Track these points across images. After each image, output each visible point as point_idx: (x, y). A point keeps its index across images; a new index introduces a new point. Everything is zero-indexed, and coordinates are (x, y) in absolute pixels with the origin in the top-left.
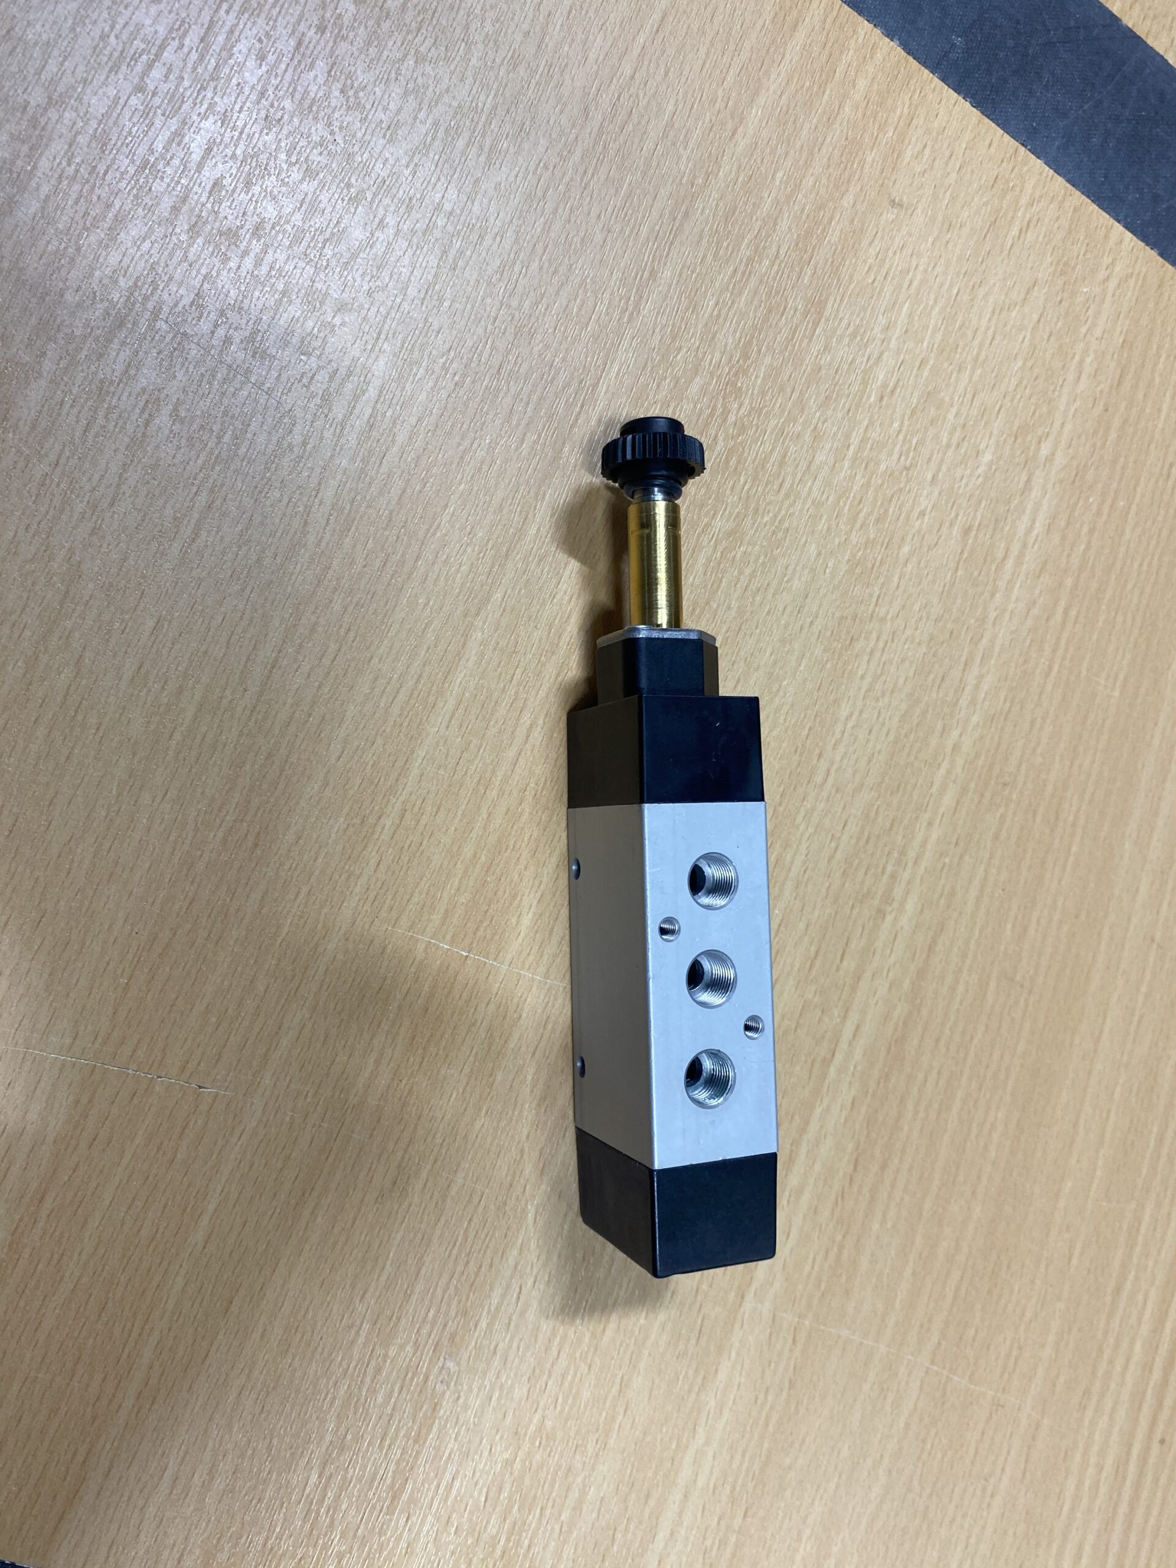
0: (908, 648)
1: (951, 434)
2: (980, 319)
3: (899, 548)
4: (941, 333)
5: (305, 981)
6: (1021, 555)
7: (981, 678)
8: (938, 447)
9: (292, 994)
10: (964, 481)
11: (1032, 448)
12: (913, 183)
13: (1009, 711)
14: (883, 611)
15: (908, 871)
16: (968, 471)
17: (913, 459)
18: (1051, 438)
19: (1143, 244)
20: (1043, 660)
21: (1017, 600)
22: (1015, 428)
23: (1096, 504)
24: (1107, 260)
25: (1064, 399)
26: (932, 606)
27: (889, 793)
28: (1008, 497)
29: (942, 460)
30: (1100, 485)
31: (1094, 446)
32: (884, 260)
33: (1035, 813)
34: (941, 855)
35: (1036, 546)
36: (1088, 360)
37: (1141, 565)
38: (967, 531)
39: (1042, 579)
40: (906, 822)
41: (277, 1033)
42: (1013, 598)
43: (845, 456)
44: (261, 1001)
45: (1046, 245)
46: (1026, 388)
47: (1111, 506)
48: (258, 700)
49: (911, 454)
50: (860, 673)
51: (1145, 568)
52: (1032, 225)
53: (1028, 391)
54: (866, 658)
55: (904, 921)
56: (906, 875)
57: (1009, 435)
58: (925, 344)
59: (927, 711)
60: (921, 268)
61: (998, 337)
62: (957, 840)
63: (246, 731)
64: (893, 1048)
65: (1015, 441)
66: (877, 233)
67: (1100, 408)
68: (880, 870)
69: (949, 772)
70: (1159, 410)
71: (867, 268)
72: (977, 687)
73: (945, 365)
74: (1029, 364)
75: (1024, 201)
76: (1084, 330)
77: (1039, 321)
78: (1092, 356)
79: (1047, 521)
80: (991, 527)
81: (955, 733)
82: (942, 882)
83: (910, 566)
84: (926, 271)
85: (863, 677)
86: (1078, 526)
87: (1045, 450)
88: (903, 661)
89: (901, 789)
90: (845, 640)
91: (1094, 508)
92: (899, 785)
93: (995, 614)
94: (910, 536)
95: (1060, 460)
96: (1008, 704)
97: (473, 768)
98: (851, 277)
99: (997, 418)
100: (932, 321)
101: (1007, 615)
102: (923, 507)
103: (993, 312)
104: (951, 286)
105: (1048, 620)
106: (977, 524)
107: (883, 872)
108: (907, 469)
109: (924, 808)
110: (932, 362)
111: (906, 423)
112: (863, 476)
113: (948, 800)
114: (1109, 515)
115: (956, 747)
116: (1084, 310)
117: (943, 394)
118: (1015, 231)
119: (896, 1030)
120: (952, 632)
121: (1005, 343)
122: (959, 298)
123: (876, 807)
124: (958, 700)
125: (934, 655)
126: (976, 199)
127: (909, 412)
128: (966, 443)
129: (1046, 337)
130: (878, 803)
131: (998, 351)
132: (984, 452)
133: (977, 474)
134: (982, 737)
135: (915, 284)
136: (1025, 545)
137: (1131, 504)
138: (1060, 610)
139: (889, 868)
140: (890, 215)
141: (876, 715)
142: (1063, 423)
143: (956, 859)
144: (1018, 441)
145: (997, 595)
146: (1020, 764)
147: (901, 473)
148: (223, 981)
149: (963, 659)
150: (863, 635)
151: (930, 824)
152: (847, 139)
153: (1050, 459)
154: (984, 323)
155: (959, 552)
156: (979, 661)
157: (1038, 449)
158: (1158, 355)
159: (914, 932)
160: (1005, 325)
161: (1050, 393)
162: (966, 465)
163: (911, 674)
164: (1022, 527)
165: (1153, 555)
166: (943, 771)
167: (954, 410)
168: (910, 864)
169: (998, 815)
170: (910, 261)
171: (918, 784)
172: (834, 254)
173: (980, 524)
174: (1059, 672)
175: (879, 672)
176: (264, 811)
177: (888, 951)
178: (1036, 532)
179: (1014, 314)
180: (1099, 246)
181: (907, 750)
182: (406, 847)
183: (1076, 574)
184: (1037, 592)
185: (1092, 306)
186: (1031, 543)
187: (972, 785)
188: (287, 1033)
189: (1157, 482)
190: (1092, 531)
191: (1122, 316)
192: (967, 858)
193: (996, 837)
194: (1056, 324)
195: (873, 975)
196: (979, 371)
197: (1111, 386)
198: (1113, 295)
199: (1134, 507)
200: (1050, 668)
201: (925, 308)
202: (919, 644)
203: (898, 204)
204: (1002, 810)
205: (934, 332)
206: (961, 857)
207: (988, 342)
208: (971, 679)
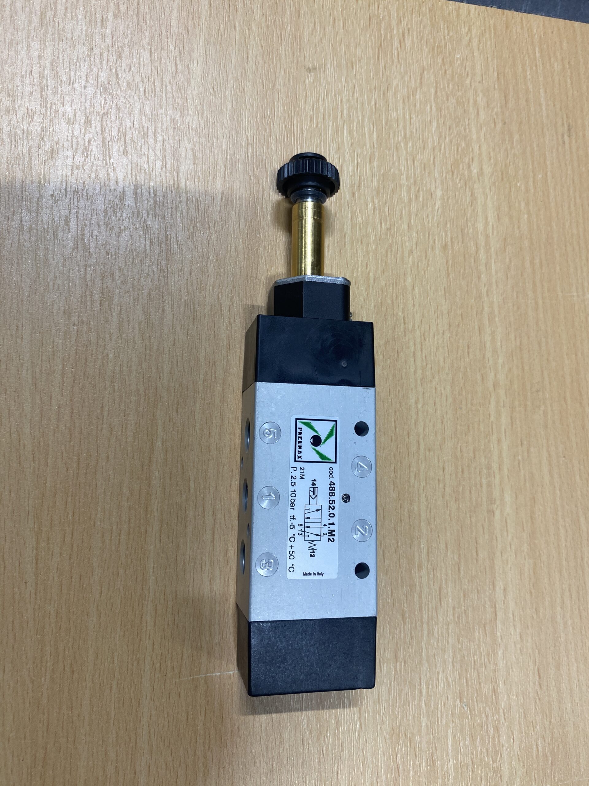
0: (438, 339)
1: (409, 191)
2: (397, 111)
3: (405, 281)
4: (375, 133)
5: (138, 738)
6: (487, 243)
7: (493, 333)
8: (403, 205)
9: (134, 749)
10: (430, 218)
11: (466, 172)
12: (316, 50)
13: (521, 344)
14: (410, 326)
15: (497, 476)
16: (430, 209)
17: (390, 220)
18: (476, 159)
19: (484, 7)
20: (530, 301)
21: (497, 272)
22: (449, 167)
23: (523, 186)
24: (465, 30)
25: (474, 131)
26: (442, 306)
27: (464, 435)
28: (463, 212)
29: (410, 212)
30: (520, 172)
31: (506, 150)
32: (318, 109)
33: (565, 399)
34: (515, 457)
35: (495, 233)
36: (479, 99)
37: (569, 207)
38: (445, 247)
39: (507, 251)
40: (483, 447)
41: (135, 777)
42: (493, 272)
43: (345, 243)
44: (117, 763)
45: (421, 42)
46: (445, 138)
47: (534, 182)
48: (36, 584)
49: (388, 219)
50: (412, 370)
51: (573, 208)
52: (406, 35)
53: (447, 139)
54: (412, 359)
55: (508, 510)
56: (497, 481)
57: (447, 173)
58: (368, 145)
59: (467, 371)
60: (345, 100)
61: (414, 116)
62: (521, 441)
63: (37, 607)
64: (533, 591)
65: (453, 174)
66: (306, 93)
67: (499, 125)
68: (478, 486)
69: (497, 402)
70: (540, 105)
71: (309, 119)
72: (493, 340)
73: (387, 152)
74: (441, 121)
75: (394, 23)
76: (468, 82)
77: (436, 92)
78: (481, 95)
79: (496, 213)
80: (460, 236)
81: (491, 376)
82: (522, 472)
83: (416, 290)
84: (348, 100)
85: (415, 372)
86: (517, 205)
87: (475, 171)
88: (437, 349)
89: (471, 428)
90: (394, 356)
91: (523, 188)
92: (468, 427)
93: (486, 289)
94: (409, 270)
95: (487, 170)
96: (518, 340)
97: (188, 557)
98: (302, 130)
99: (435, 166)
100: (366, 129)
101: (494, 286)
102: (409, 248)
103: (404, 102)
104: (369, 102)
105: (522, 275)
106: (450, 240)
107: (481, 486)
108: (389, 229)
109: (491, 432)
110: (377, 154)
111: (377, 201)
112: (362, 249)
113: (504, 420)
114: (535, 188)
115: (496, 385)
116: (463, 69)
117: (392, 170)
118: (396, 44)
119: (530, 579)
120: (462, 315)
121: (419, 117)
122: (377, 106)
123: (459, 447)
124: (484, 355)
125: (456, 335)
126: (362, 38)
127: (375, 193)
128: (421, 193)
129: (445, 99)
130: (459, 445)
131: (417, 124)
132: (435, 192)
133: (437, 207)
134: (510, 370)
135: (345, 112)
136: (487, 236)
137: (546, 174)
138: (527, 264)
139: (484, 481)
140: (310, 78)
141: (434, 391)
142: (480, 147)
143: (526, 454)
144: (455, 174)
145: (482, 276)
146: (542, 374)
147: (386, 234)
148: (88, 763)
149: (477, 327)
150: (404, 347)
151: (499, 441)
152: (262, 47)
153: (481, 173)
154: (401, 112)
155: (445, 262)
156: (487, 322)
157: (470, 172)
158: (524, 71)
159: (517, 513)
160: (415, 106)
161: (463, 132)
162: (427, 206)
163: (447, 355)
164: (480, 226)
165: (575, 198)
166: (493, 403)
167: (404, 177)
168: (497, 471)
169: (541, 412)
170: (336, 99)
171: (481, 420)
172: (284, 121)
173: (452, 238)
174: (543, 303)
175: (424, 364)
176: (69, 649)
177: (505, 533)
178: (491, 224)
179: (418, 97)
180: (456, 24)
181: (464, 403)
182: (166, 627)
183: (529, 236)
184: (508, 260)
185: (467, 64)
186: (491, 231)
187: (517, 403)
188: (141, 774)
189: (557, 150)
190: (527, 204)
191: (490, 59)
192: (532, 449)
193: (546, 427)
194: (448, 87)
195: (501, 553)
196: (411, 144)
197: (501, 107)
198: (478, 49)
199: (549, 173)
200: (537, 303)
201: (358, 123)
202: (443, 333)
203: (313, 69)
204: (542, 408)
205: (371, 135)
206: (528, 451)
207: (408, 122)
208: (488, 338)
